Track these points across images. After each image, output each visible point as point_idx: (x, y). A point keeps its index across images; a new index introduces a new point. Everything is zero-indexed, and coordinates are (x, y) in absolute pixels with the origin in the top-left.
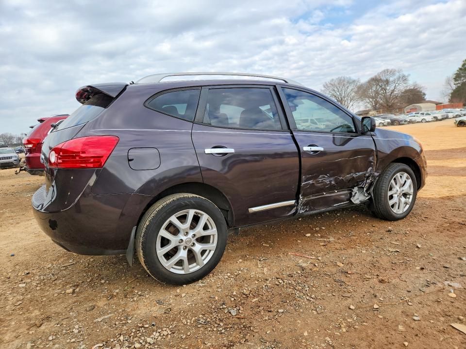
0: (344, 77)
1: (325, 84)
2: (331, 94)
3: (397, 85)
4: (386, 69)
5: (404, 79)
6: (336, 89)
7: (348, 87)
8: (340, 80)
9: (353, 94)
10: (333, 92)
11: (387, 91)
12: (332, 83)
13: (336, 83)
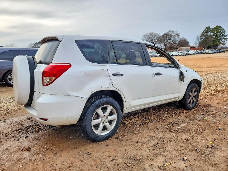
0: (152, 33)
1: (144, 35)
2: (146, 40)
3: (175, 38)
4: (170, 30)
5: (178, 35)
6: (149, 38)
7: (154, 37)
8: (151, 34)
9: (156, 41)
10: (147, 39)
11: (171, 40)
12: (147, 35)
13: (149, 35)
